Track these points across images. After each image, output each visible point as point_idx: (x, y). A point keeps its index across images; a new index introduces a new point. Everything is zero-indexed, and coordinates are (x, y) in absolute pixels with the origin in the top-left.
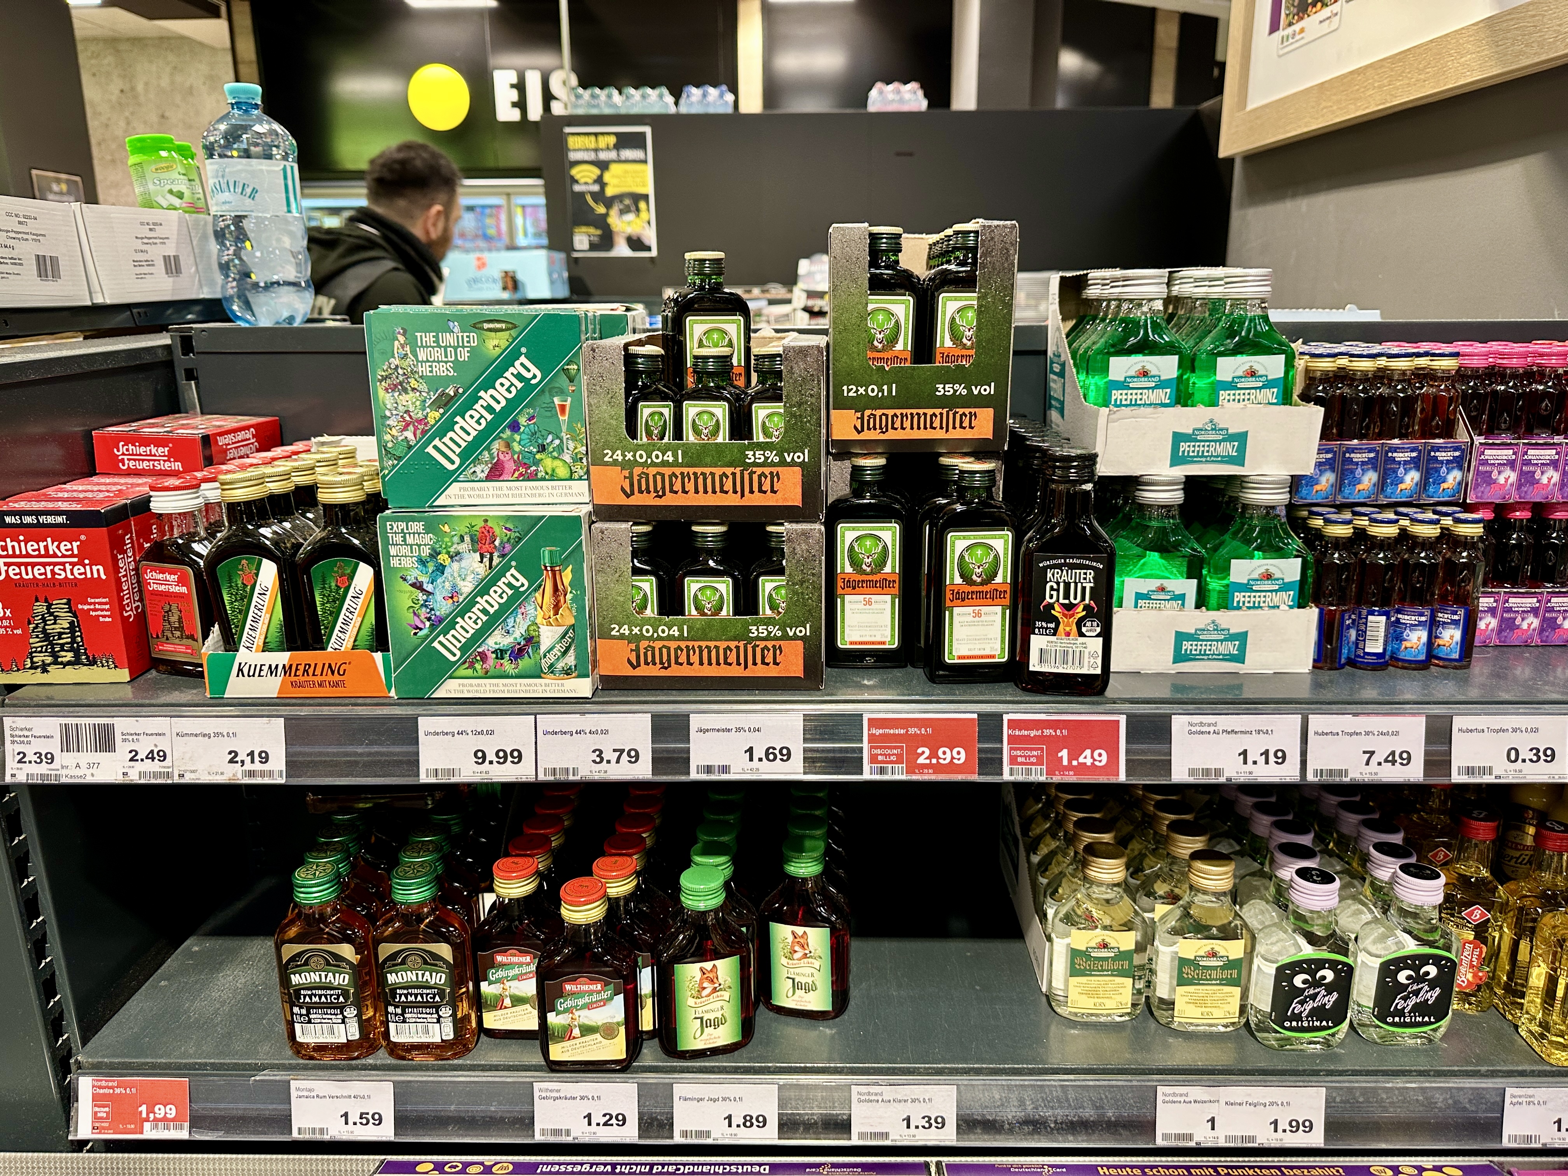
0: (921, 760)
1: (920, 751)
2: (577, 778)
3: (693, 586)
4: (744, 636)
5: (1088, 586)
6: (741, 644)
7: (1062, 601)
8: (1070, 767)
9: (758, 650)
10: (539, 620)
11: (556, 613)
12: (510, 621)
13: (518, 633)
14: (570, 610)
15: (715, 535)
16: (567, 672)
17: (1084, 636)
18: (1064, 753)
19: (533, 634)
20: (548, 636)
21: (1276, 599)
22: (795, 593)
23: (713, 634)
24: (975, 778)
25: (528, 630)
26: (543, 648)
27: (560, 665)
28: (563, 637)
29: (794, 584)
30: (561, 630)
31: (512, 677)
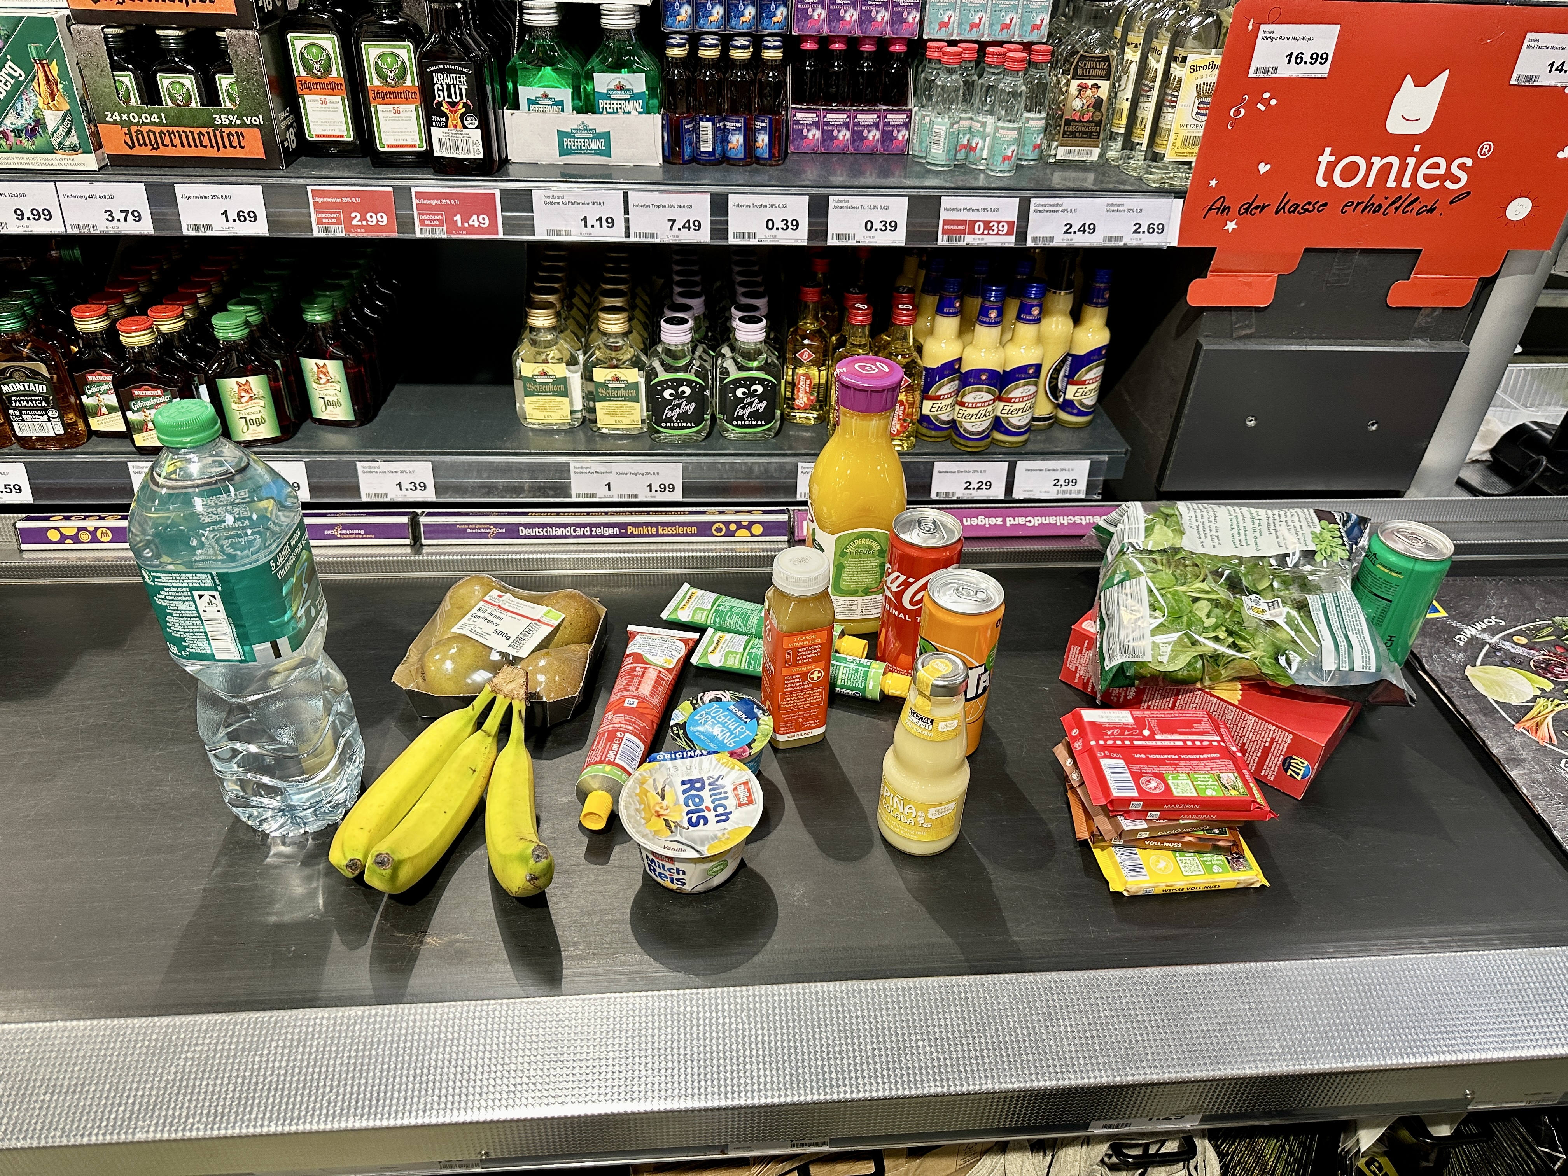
0: (355, 222)
1: (353, 215)
2: (97, 232)
3: (164, 81)
4: (210, 123)
5: (464, 87)
6: (210, 130)
7: (447, 100)
8: (463, 228)
9: (225, 135)
10: (41, 105)
11: (53, 100)
12: (18, 105)
13: (28, 115)
14: (63, 97)
15: (176, 38)
16: (74, 149)
17: (466, 127)
18: (458, 218)
19: (40, 117)
20: (52, 119)
21: (629, 106)
22: (244, 88)
23: (186, 121)
24: (395, 235)
25: (34, 113)
26: (50, 129)
27: (67, 143)
28: (64, 120)
29: (242, 81)
30: (61, 114)
31: (31, 152)
